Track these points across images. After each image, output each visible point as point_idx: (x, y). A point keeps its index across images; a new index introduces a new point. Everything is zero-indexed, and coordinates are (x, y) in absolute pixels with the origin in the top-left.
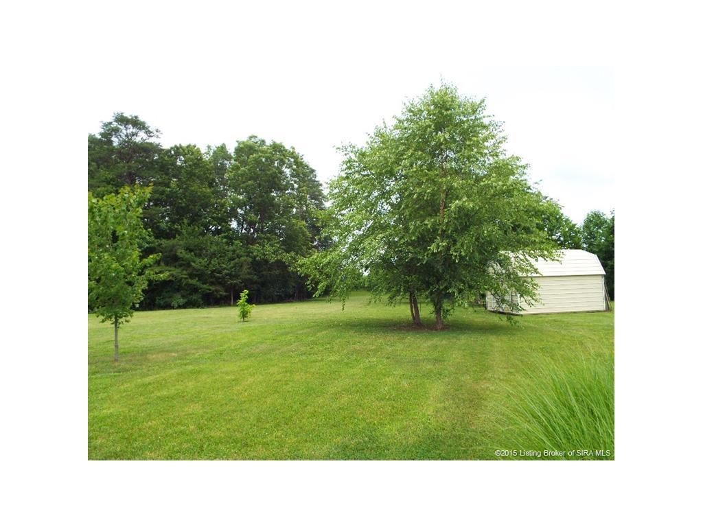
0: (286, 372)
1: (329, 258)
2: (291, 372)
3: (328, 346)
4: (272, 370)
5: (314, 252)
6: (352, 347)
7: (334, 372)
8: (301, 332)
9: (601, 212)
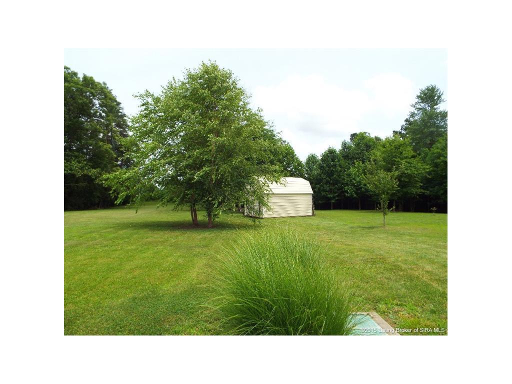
0: (91, 258)
1: (127, 175)
2: (96, 258)
3: (127, 240)
4: (79, 258)
5: (118, 170)
6: (145, 240)
7: (131, 256)
8: (104, 231)
9: (316, 154)
